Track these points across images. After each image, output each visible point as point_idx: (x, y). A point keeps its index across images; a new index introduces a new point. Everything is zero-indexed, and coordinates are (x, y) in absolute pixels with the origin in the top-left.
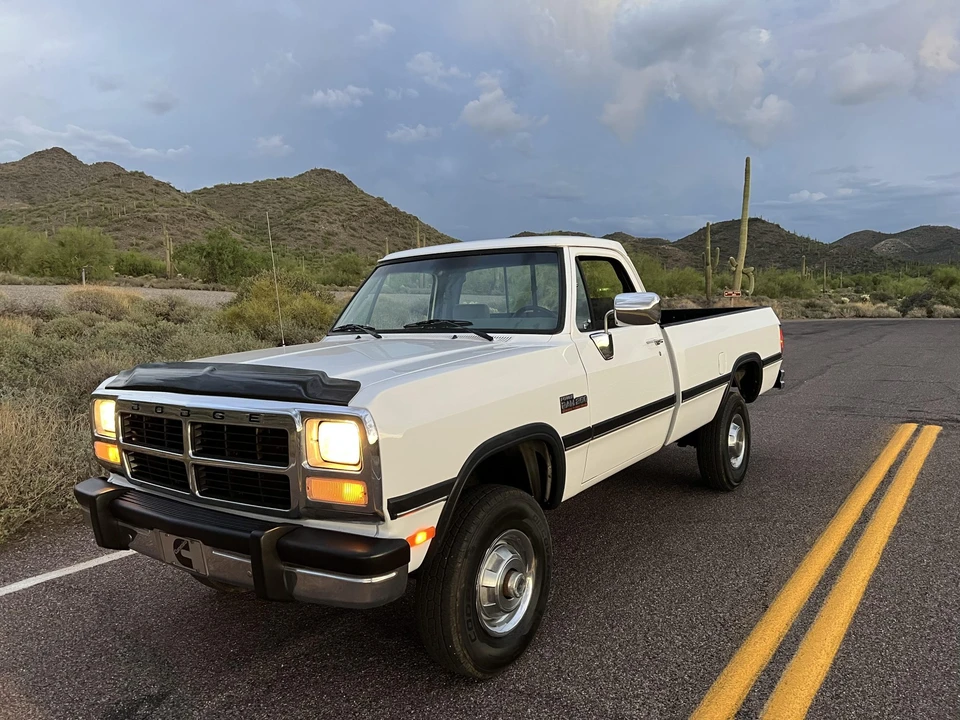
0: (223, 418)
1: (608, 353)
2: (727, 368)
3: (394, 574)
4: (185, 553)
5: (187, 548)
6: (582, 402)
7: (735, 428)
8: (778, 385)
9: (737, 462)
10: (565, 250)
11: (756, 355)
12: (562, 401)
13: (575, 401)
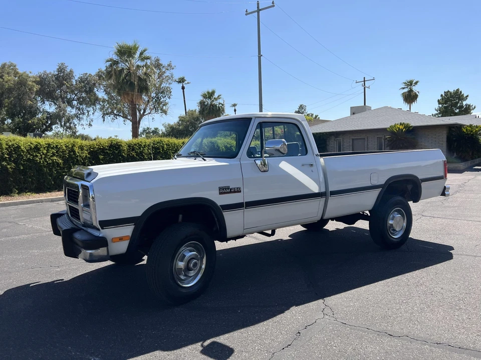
1: (264, 168)
2: (382, 181)
8: (443, 194)
10: (253, 119)
11: (412, 176)
12: (220, 189)
13: (231, 189)
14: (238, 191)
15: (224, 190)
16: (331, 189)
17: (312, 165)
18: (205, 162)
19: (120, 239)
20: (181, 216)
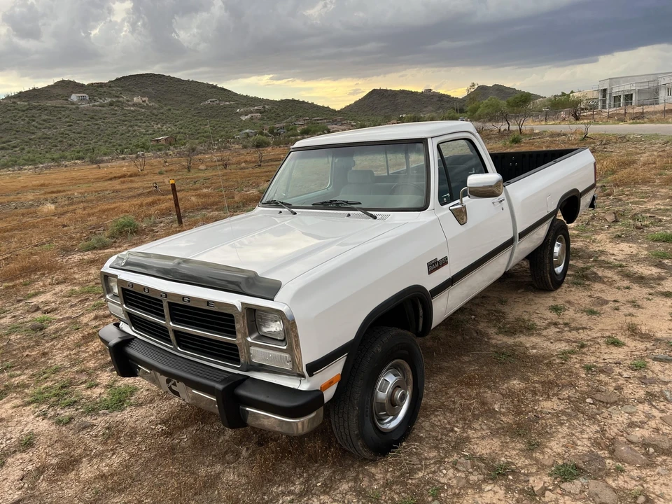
0: (189, 301)
2: (553, 206)
3: (314, 415)
4: (173, 387)
5: (174, 384)
6: (444, 262)
7: (559, 245)
8: (592, 205)
9: (559, 270)
10: (429, 141)
11: (576, 190)
13: (439, 262)
16: (519, 230)
17: (501, 201)
18: (375, 220)
19: (330, 383)
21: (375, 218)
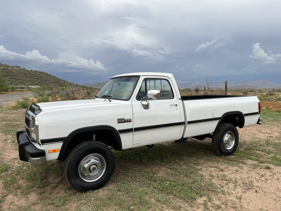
1: (146, 107)
3: (39, 158)
8: (258, 123)
10: (141, 77)
11: (239, 112)
12: (118, 120)
13: (125, 120)
14: (129, 121)
15: (121, 121)
16: (188, 120)
17: (176, 105)
18: (110, 102)
19: (54, 151)
20: (94, 136)
21: (110, 101)
